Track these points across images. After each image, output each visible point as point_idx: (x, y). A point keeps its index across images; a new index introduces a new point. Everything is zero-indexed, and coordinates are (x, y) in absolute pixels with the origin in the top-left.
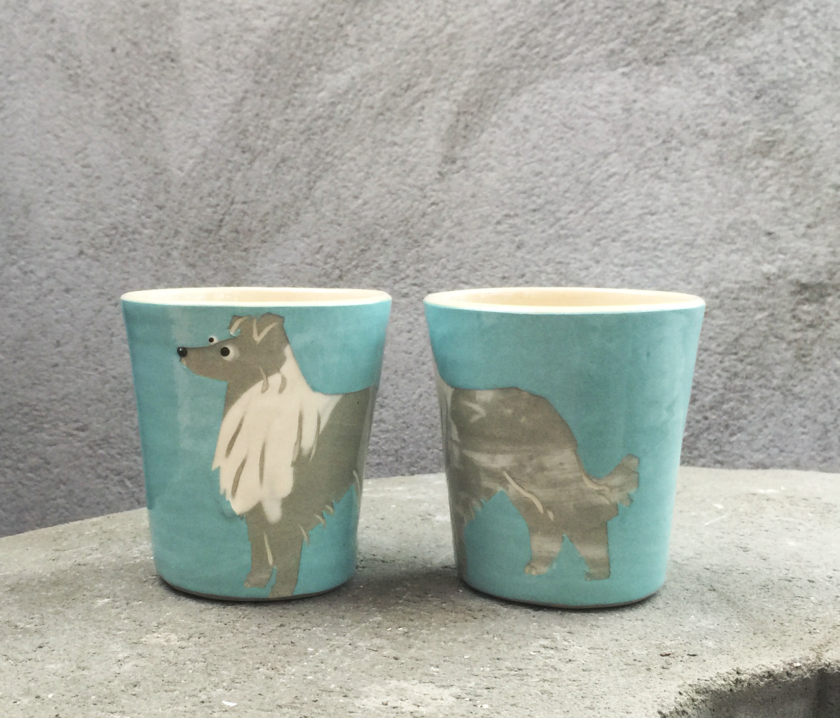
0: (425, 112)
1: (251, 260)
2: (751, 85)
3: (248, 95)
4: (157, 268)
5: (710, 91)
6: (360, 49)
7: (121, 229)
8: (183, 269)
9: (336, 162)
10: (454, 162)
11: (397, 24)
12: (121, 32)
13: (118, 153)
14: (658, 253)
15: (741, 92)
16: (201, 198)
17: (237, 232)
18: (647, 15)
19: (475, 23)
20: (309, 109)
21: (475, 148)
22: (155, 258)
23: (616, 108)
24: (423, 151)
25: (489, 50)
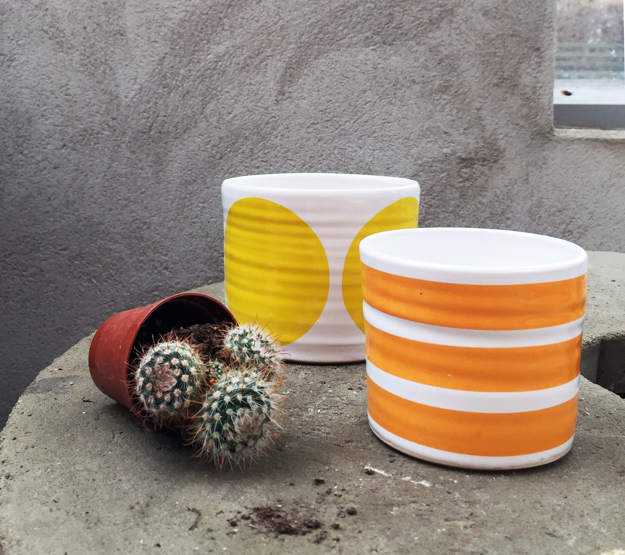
0: (268, 67)
1: (169, 149)
2: (436, 57)
3: (167, 56)
4: (113, 153)
5: (416, 60)
6: (232, 32)
7: (90, 131)
8: (128, 154)
9: (218, 93)
10: (284, 95)
11: (252, 19)
12: (90, 18)
13: (88, 88)
14: (391, 143)
15: (432, 60)
16: (139, 114)
17: (160, 133)
18: (384, 19)
19: (295, 20)
20: (203, 64)
21: (295, 88)
22: (111, 149)
23: (369, 67)
24: (267, 88)
25: (303, 35)
